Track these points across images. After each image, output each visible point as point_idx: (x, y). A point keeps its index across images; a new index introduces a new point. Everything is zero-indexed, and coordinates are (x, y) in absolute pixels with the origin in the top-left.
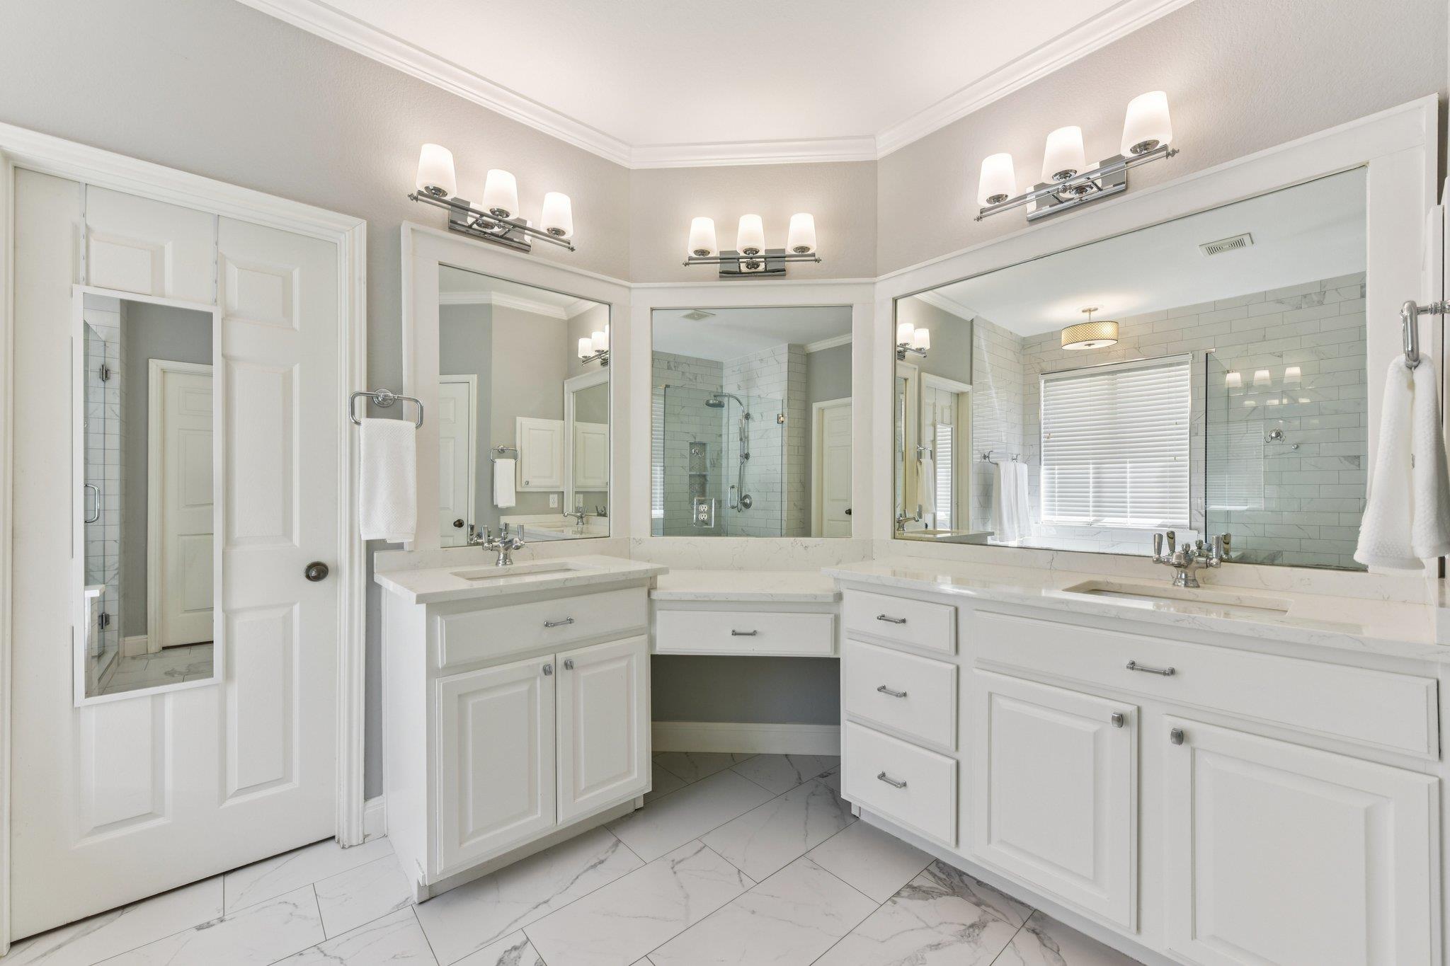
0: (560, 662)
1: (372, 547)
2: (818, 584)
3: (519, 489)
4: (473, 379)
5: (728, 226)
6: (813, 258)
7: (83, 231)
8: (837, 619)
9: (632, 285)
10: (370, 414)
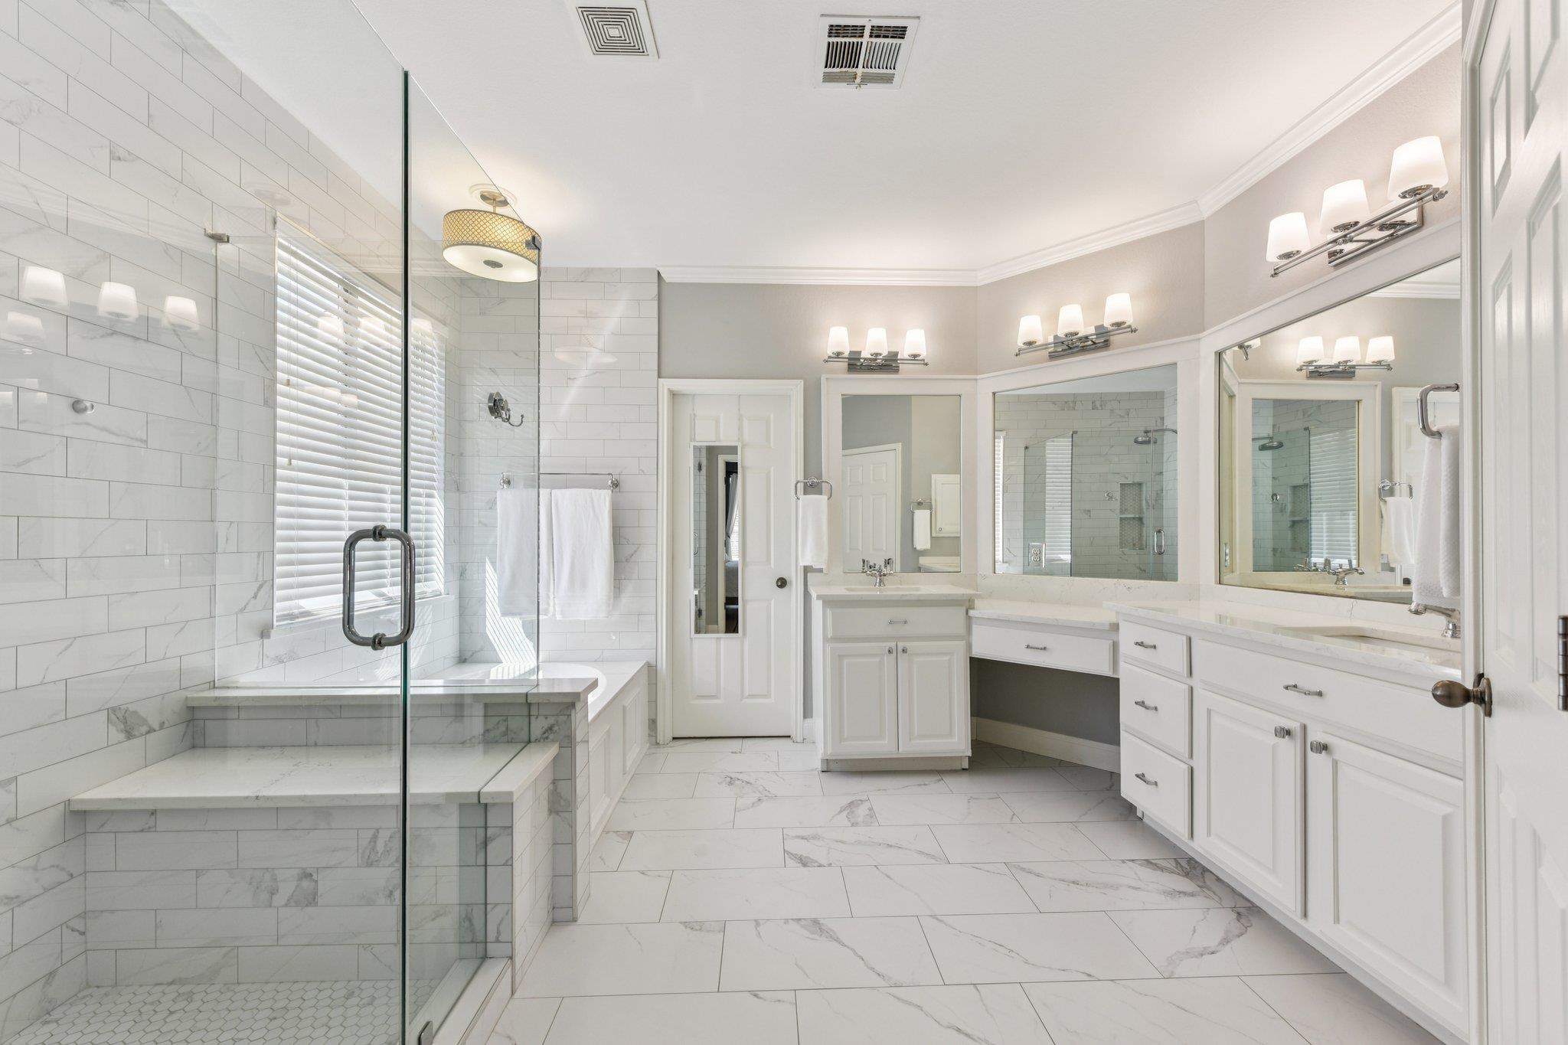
0: (900, 649)
1: (807, 570)
2: (1103, 616)
3: (933, 535)
4: (899, 446)
5: (1053, 317)
6: (1130, 329)
7: (693, 415)
8: (1115, 646)
9: (978, 377)
10: (805, 493)
